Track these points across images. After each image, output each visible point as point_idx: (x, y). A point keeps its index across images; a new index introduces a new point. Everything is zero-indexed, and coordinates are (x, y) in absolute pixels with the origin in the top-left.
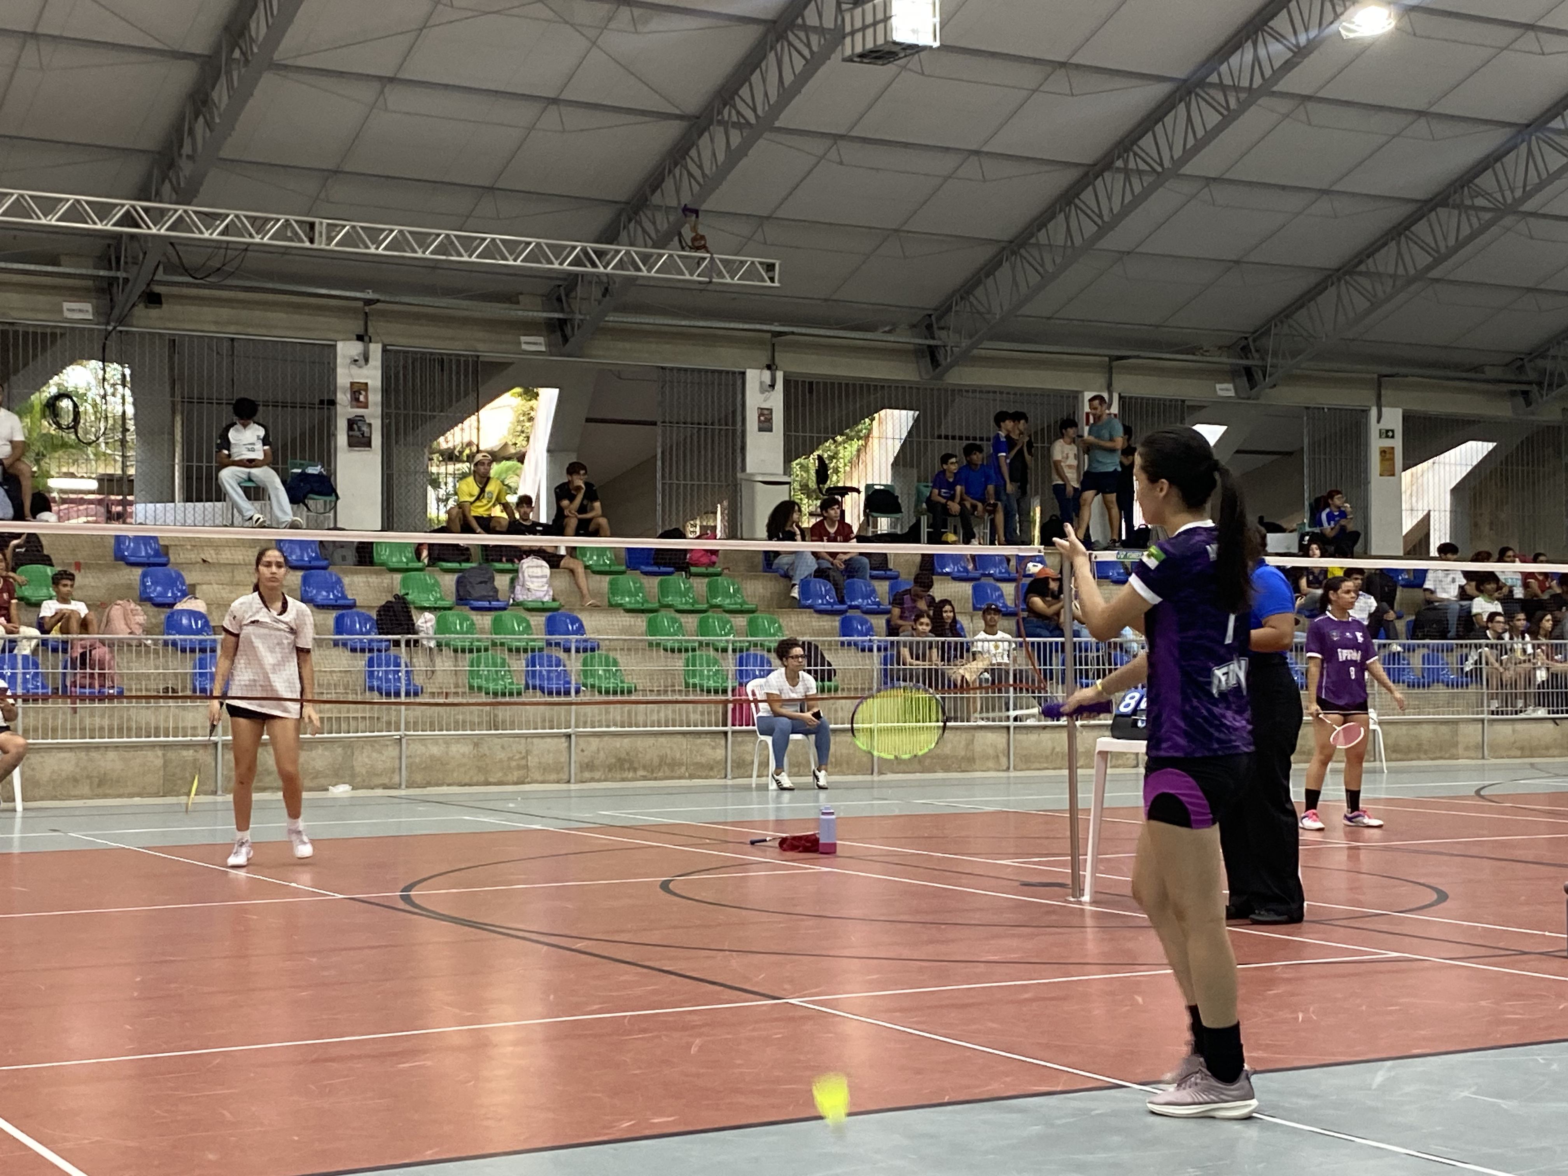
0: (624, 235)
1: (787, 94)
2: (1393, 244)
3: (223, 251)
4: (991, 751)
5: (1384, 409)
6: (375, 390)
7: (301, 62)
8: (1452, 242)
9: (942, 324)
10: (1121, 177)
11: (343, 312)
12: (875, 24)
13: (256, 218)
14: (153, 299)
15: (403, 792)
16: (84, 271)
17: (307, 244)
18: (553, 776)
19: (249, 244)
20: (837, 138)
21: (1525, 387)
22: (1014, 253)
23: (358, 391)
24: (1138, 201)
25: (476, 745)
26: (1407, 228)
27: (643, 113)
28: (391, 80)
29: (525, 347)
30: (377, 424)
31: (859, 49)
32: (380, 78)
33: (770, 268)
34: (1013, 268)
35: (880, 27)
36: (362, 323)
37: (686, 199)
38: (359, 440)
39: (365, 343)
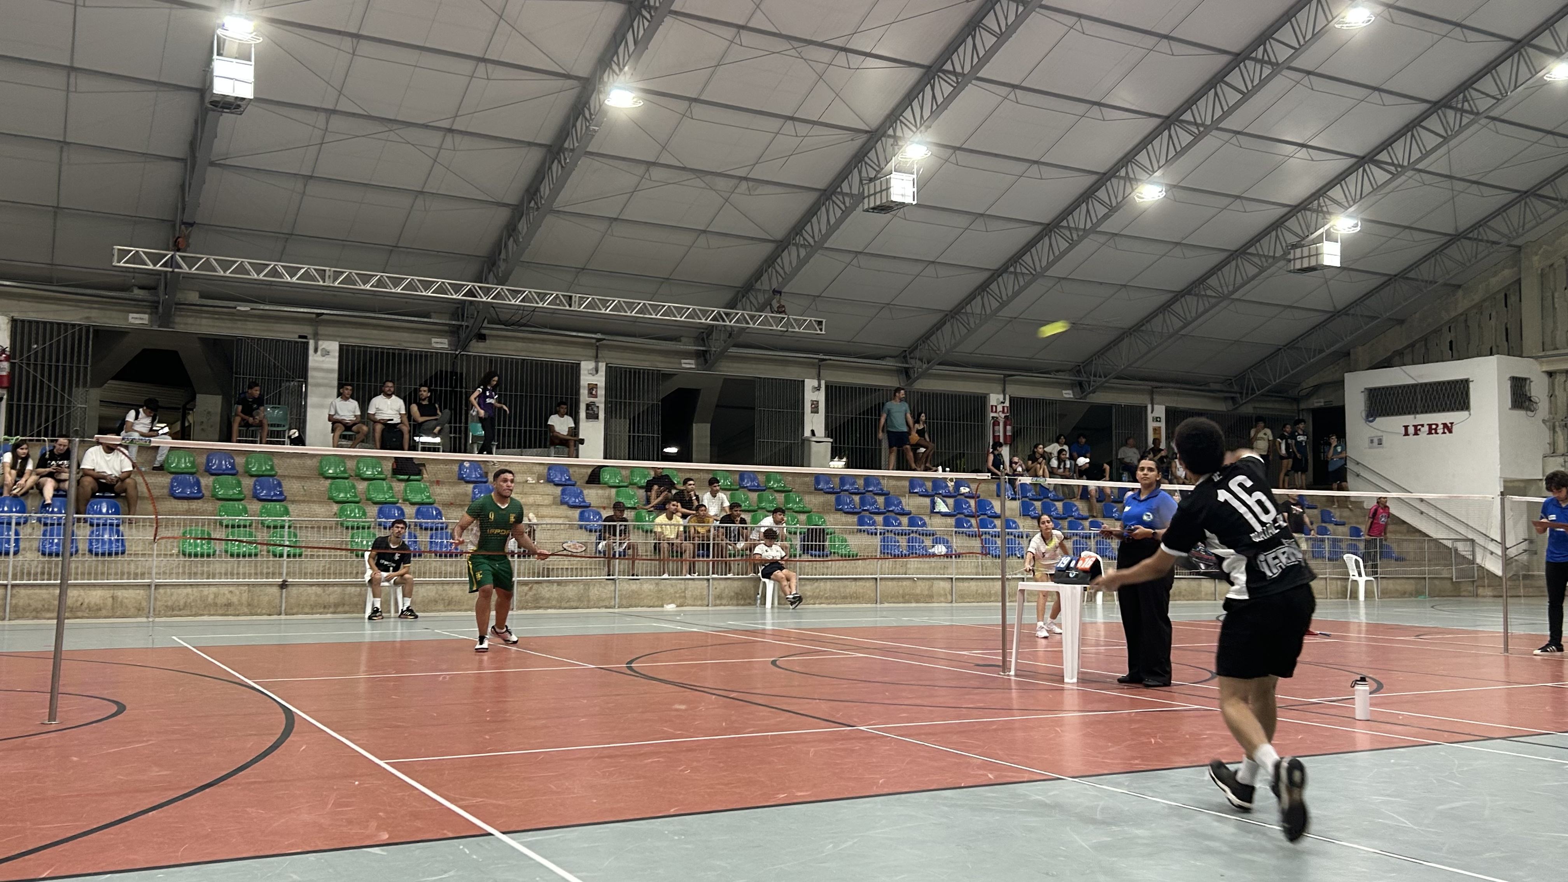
0: (739, 305)
1: (832, 229)
2: (1161, 316)
3: (521, 312)
4: (942, 592)
5: (1156, 406)
6: (601, 388)
7: (567, 209)
8: (1194, 315)
9: (912, 355)
10: (1012, 276)
11: (585, 345)
12: (881, 191)
13: (540, 293)
14: (482, 337)
15: (616, 610)
16: (444, 322)
17: (568, 308)
18: (699, 602)
19: (536, 307)
20: (857, 253)
21: (1233, 395)
22: (952, 317)
23: (591, 389)
24: (1022, 289)
25: (657, 584)
26: (1169, 306)
27: (752, 239)
28: (616, 219)
29: (681, 365)
30: (602, 406)
31: (872, 205)
32: (610, 218)
33: (820, 323)
34: (952, 326)
35: (884, 193)
36: (595, 351)
37: (775, 285)
38: (592, 415)
39: (597, 362)
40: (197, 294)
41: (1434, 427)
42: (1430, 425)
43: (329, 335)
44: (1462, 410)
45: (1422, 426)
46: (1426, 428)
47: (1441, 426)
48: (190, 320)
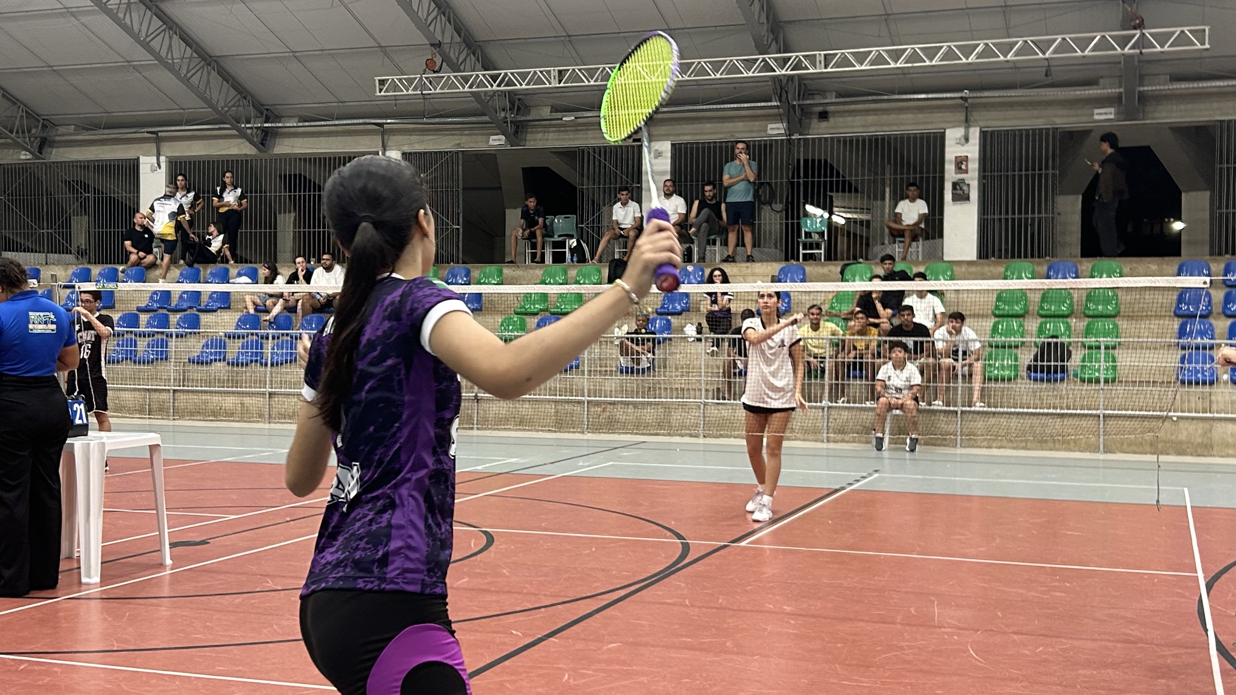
6: (974, 160)
11: (953, 108)
14: (824, 116)
23: (960, 163)
29: (1096, 117)
30: (975, 184)
36: (964, 114)
38: (961, 196)
39: (967, 127)
40: (549, 109)
43: (663, 135)
48: (539, 136)
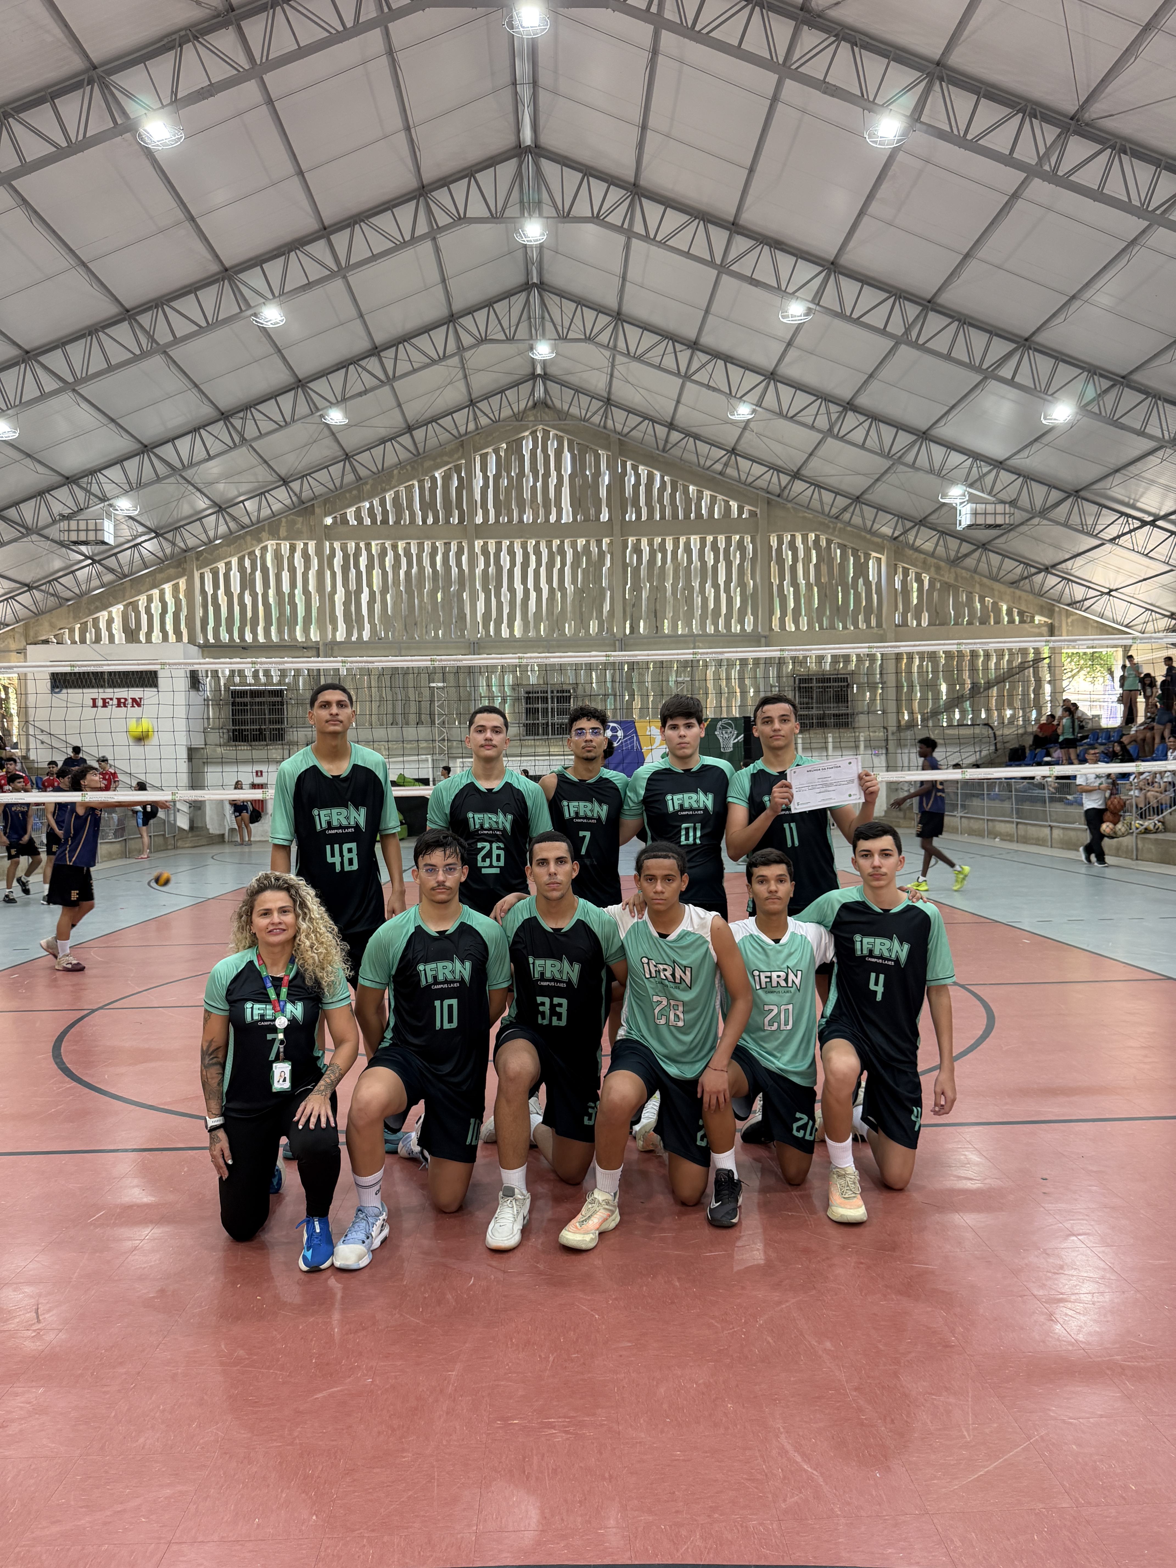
41: (123, 701)
42: (119, 700)
44: (151, 686)
45: (111, 699)
46: (115, 702)
47: (130, 701)
